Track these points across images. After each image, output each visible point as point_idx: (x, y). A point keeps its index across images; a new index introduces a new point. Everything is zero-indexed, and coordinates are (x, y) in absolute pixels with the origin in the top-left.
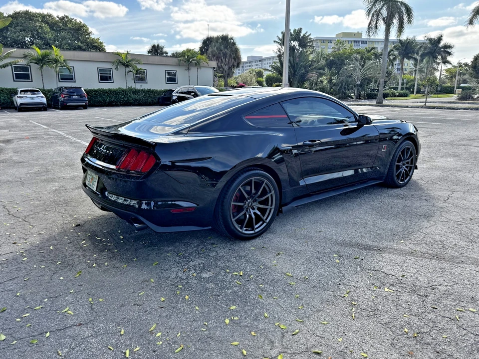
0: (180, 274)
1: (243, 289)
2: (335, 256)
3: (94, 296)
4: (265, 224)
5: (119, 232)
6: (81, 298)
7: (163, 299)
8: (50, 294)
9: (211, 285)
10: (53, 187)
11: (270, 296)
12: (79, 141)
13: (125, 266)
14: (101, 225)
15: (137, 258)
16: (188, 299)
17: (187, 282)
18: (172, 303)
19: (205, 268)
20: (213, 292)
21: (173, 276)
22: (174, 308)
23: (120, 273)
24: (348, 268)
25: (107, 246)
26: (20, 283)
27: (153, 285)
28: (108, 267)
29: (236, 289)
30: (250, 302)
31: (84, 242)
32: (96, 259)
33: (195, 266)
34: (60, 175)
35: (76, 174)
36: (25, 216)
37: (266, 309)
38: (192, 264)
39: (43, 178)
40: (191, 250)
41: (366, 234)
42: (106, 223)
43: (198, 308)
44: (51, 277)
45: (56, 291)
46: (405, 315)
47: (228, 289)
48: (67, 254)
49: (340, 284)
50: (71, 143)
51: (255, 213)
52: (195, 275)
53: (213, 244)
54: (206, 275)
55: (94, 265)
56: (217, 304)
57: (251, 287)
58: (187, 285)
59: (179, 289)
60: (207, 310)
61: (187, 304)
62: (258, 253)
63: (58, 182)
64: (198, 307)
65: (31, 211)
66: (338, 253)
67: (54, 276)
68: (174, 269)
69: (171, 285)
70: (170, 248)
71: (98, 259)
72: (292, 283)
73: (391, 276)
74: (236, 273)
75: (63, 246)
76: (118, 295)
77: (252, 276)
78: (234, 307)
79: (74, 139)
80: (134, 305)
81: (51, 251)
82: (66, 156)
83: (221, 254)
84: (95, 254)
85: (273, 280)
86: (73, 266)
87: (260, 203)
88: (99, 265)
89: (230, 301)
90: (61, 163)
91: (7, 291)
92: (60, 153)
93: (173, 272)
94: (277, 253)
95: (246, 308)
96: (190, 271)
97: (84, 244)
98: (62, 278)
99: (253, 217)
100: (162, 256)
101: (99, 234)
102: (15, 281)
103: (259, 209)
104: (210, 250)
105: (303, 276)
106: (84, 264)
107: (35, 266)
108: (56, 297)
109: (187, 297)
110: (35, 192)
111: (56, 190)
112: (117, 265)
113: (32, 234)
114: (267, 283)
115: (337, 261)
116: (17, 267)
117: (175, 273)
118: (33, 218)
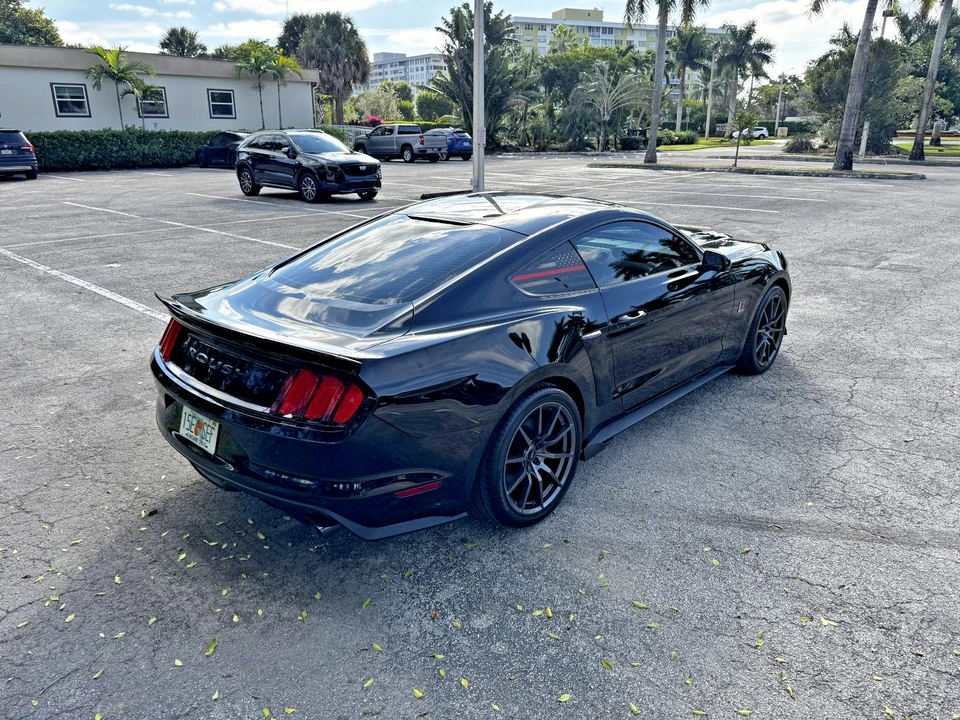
0: (428, 625)
1: (567, 650)
2: (706, 549)
3: (269, 700)
4: (559, 489)
5: (251, 522)
6: (244, 712)
7: (419, 694)
8: (170, 706)
9: (499, 648)
10: (48, 407)
11: (624, 660)
12: (54, 272)
13: (304, 614)
14: (203, 506)
15: (321, 590)
16: (469, 687)
17: (450, 644)
18: (439, 699)
19: (471, 607)
20: (511, 664)
21: (415, 630)
22: (448, 711)
23: (300, 633)
24: (740, 577)
25: (239, 562)
26: (87, 687)
27: (383, 658)
28: (268, 621)
29: (552, 651)
30: (591, 679)
31: (183, 556)
32: (232, 603)
33: (448, 600)
34: (53, 373)
35: (88, 368)
36: (19, 497)
37: (629, 694)
38: (441, 596)
39: (16, 383)
40: (427, 563)
41: (741, 491)
42: (214, 501)
43: (496, 707)
44: (152, 662)
45: (180, 698)
46: (876, 678)
47: (537, 653)
48: (160, 592)
49: (739, 617)
50: (39, 279)
51: (541, 471)
52: (458, 624)
53: (464, 541)
54: (481, 623)
55: (236, 619)
56: (529, 692)
57: (581, 644)
58: (452, 651)
59: (439, 663)
60: (516, 709)
61: (472, 700)
62: (560, 556)
63: (55, 395)
64: (496, 704)
65: (28, 481)
66: (708, 541)
67: (156, 658)
68: (408, 613)
69: (420, 655)
70: (380, 560)
71: (236, 602)
72: (653, 625)
73: (820, 588)
74: (538, 613)
75: (142, 573)
76: (321, 693)
77: (572, 617)
78: (565, 698)
79: (42, 268)
80: (365, 714)
81: (120, 589)
82: (45, 319)
83: (490, 566)
84: (223, 587)
85: (614, 622)
86: (188, 627)
87: (550, 449)
88: (247, 618)
89: (552, 682)
90: (41, 340)
91: (67, 711)
92: (26, 311)
93: (410, 621)
94: (598, 552)
95: (591, 695)
96: (444, 615)
97: (186, 561)
98: (178, 663)
99: (540, 478)
100: (372, 581)
101: (207, 532)
102: (75, 681)
103: (548, 462)
104: (464, 558)
105: (667, 606)
106: (210, 618)
107: (102, 635)
108: (188, 714)
109: (464, 682)
110: (12, 425)
111: (60, 417)
112: (285, 614)
113: (56, 546)
114: (607, 630)
115: (715, 562)
116: (61, 641)
117: (415, 624)
118: (39, 501)
